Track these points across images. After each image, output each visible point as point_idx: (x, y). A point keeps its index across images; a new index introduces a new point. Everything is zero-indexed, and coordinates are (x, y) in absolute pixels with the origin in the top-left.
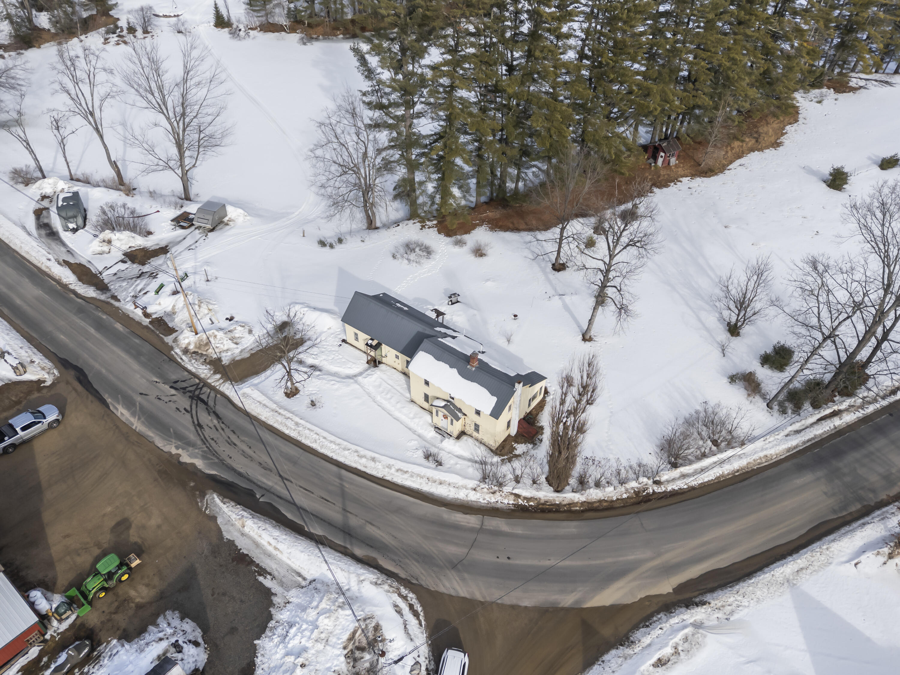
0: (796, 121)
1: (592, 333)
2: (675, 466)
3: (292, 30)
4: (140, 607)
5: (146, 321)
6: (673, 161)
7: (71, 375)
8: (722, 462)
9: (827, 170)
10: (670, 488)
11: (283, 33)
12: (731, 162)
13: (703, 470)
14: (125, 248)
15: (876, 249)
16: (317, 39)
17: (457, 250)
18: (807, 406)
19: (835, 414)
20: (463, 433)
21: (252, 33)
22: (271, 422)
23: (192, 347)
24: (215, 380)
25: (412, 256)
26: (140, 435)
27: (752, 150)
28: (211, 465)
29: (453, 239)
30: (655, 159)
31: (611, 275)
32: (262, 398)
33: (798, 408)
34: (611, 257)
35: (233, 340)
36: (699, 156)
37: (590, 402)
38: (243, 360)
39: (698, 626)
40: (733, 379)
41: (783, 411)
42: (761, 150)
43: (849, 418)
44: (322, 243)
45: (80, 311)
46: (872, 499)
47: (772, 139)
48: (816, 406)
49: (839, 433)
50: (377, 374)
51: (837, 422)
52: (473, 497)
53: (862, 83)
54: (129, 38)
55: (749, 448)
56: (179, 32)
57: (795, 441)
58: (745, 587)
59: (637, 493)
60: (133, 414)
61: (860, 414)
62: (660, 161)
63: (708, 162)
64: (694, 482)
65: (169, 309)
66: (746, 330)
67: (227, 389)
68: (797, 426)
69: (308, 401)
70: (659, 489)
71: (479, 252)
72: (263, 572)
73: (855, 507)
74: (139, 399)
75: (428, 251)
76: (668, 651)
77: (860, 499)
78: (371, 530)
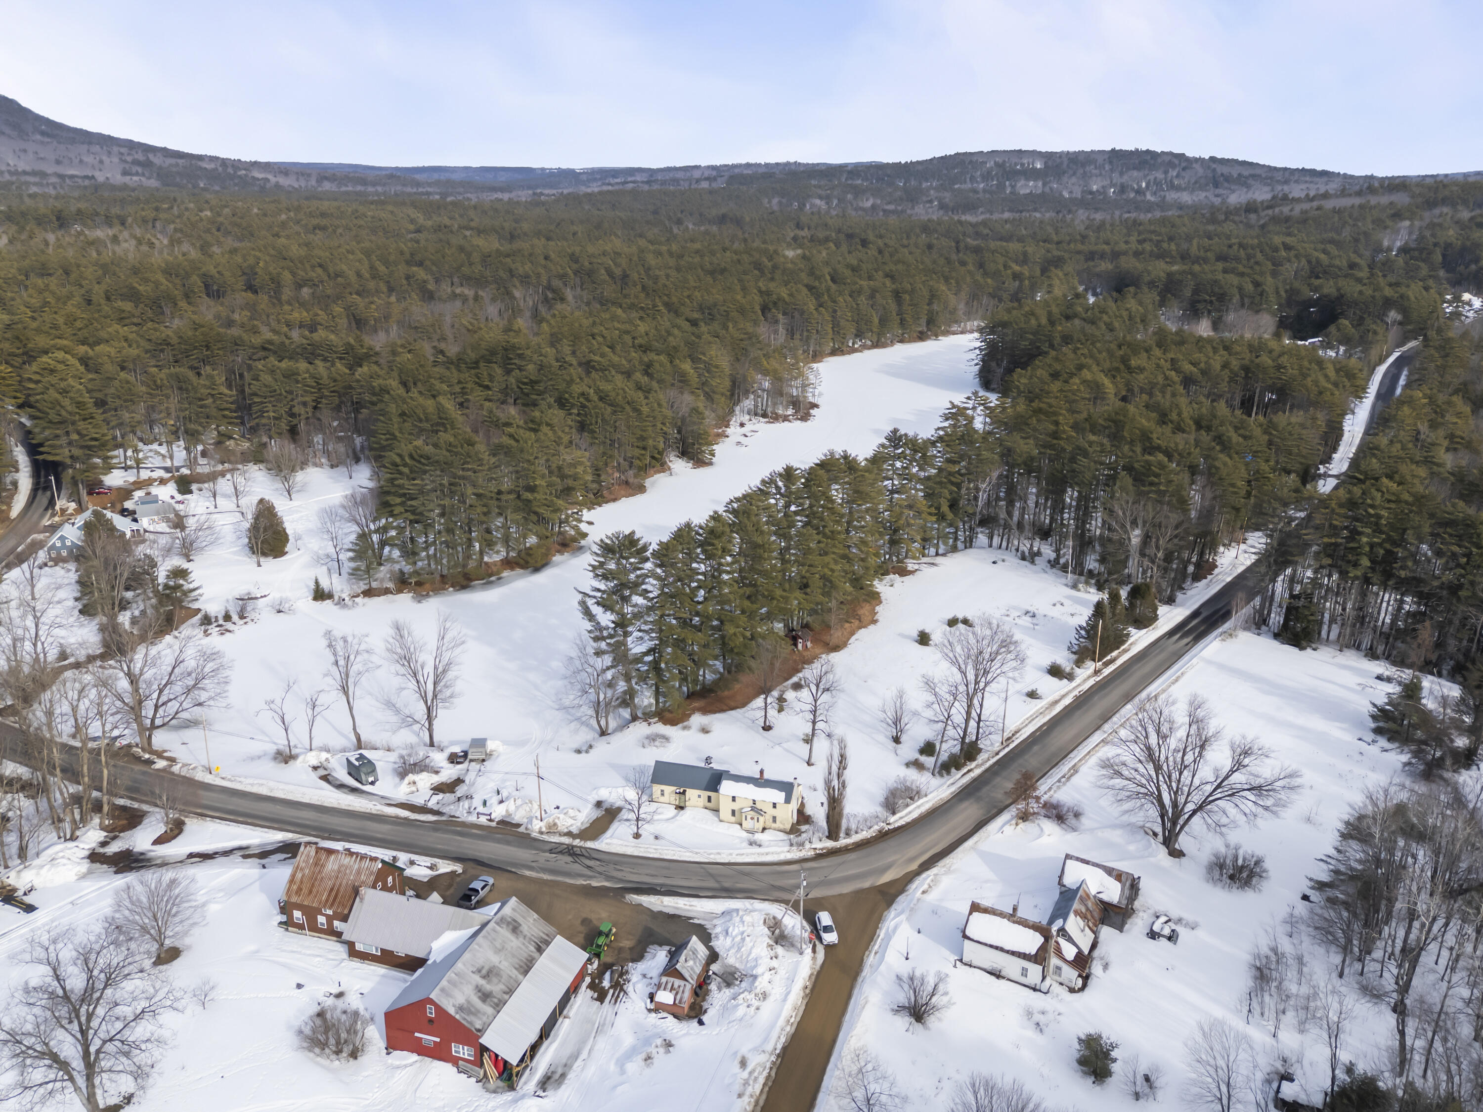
0: (881, 602)
1: (813, 761)
2: (894, 813)
3: (399, 591)
4: (631, 949)
5: (494, 824)
6: (809, 644)
7: (471, 864)
8: (919, 807)
9: (915, 634)
10: (896, 825)
11: (390, 596)
12: (849, 639)
13: (910, 813)
14: (428, 785)
15: (952, 663)
16: (428, 596)
17: (686, 732)
18: (953, 770)
19: (969, 771)
20: (764, 829)
21: (356, 600)
22: (636, 854)
23: (544, 829)
24: (577, 842)
25: (657, 743)
26: (551, 881)
27: (860, 628)
28: (616, 883)
29: (680, 725)
30: (796, 645)
31: (818, 713)
32: (620, 842)
33: (949, 773)
34: (816, 701)
35: (572, 818)
36: (826, 638)
37: (845, 768)
38: (586, 829)
39: (935, 875)
40: (907, 765)
41: (942, 775)
42: (865, 627)
43: (978, 772)
44: (579, 751)
45: (436, 830)
46: (1002, 805)
47: (870, 618)
48: (958, 768)
49: (975, 780)
50: (687, 813)
51: (972, 775)
52: (790, 856)
53: (916, 567)
54: (229, 625)
55: (930, 797)
56: (279, 611)
57: (953, 789)
58: (952, 855)
59: (880, 831)
60: (538, 872)
61: (983, 768)
62: (800, 646)
63: (834, 641)
64: (908, 819)
65: (504, 813)
66: (903, 738)
67: (590, 844)
68: (951, 781)
69: (652, 837)
70: (891, 827)
71: (705, 731)
72: (691, 918)
73: (995, 811)
74: (534, 864)
75: (666, 739)
76: (925, 887)
77: (995, 807)
78: (739, 886)
